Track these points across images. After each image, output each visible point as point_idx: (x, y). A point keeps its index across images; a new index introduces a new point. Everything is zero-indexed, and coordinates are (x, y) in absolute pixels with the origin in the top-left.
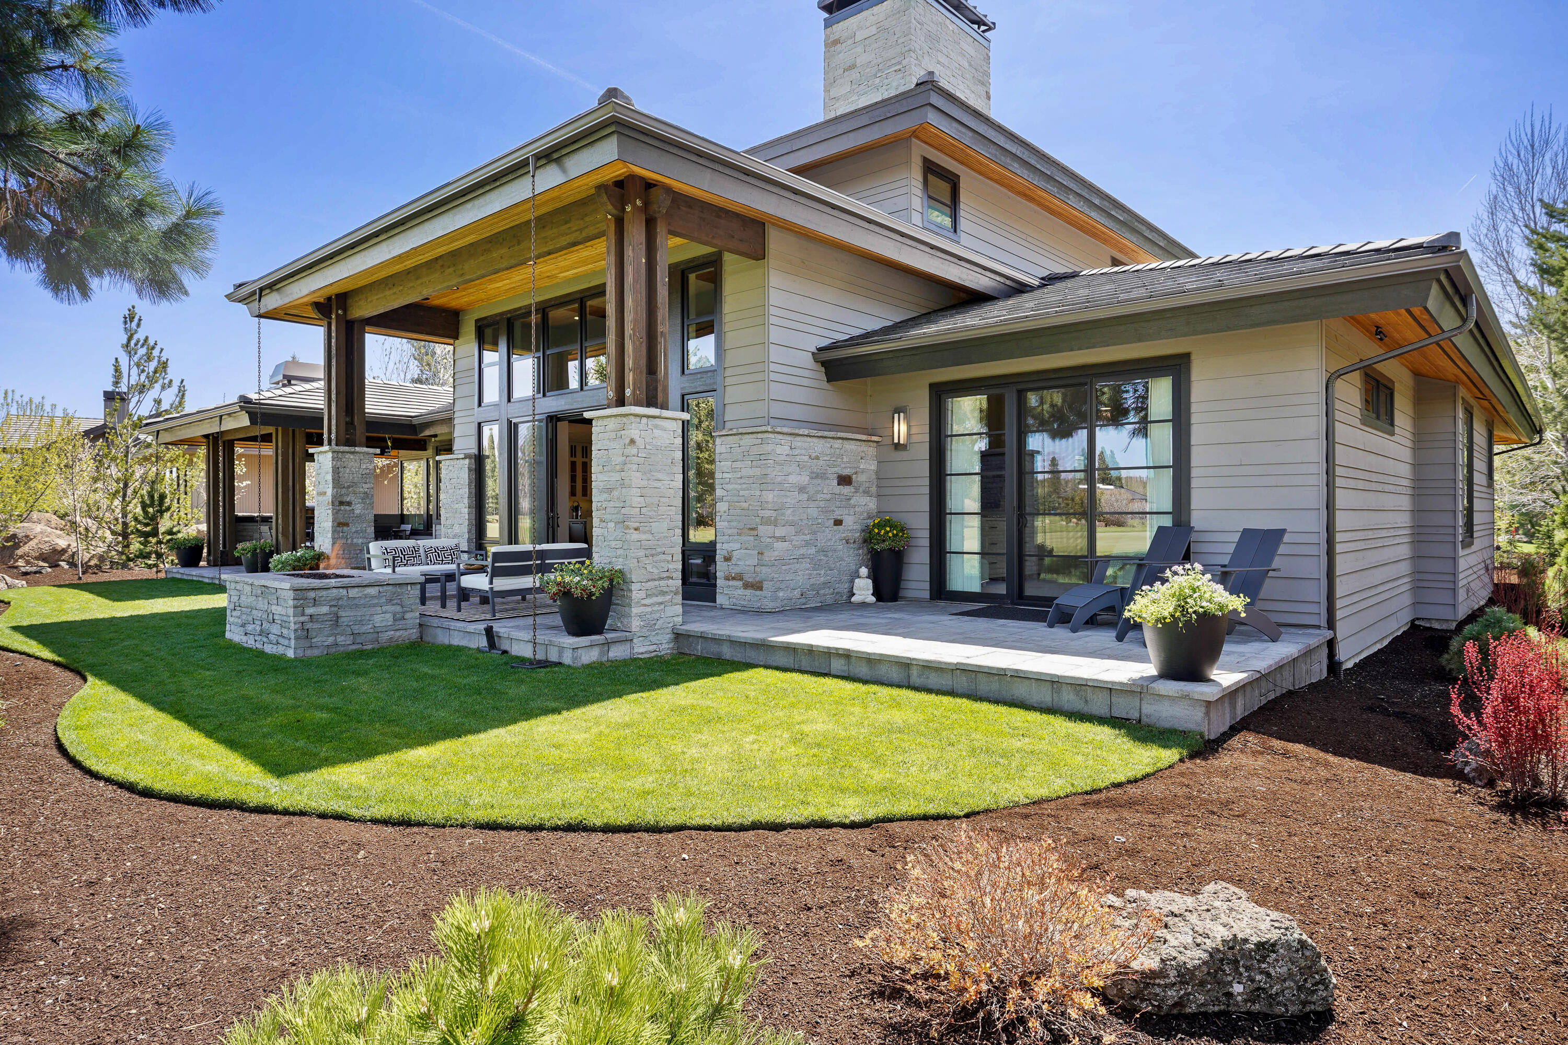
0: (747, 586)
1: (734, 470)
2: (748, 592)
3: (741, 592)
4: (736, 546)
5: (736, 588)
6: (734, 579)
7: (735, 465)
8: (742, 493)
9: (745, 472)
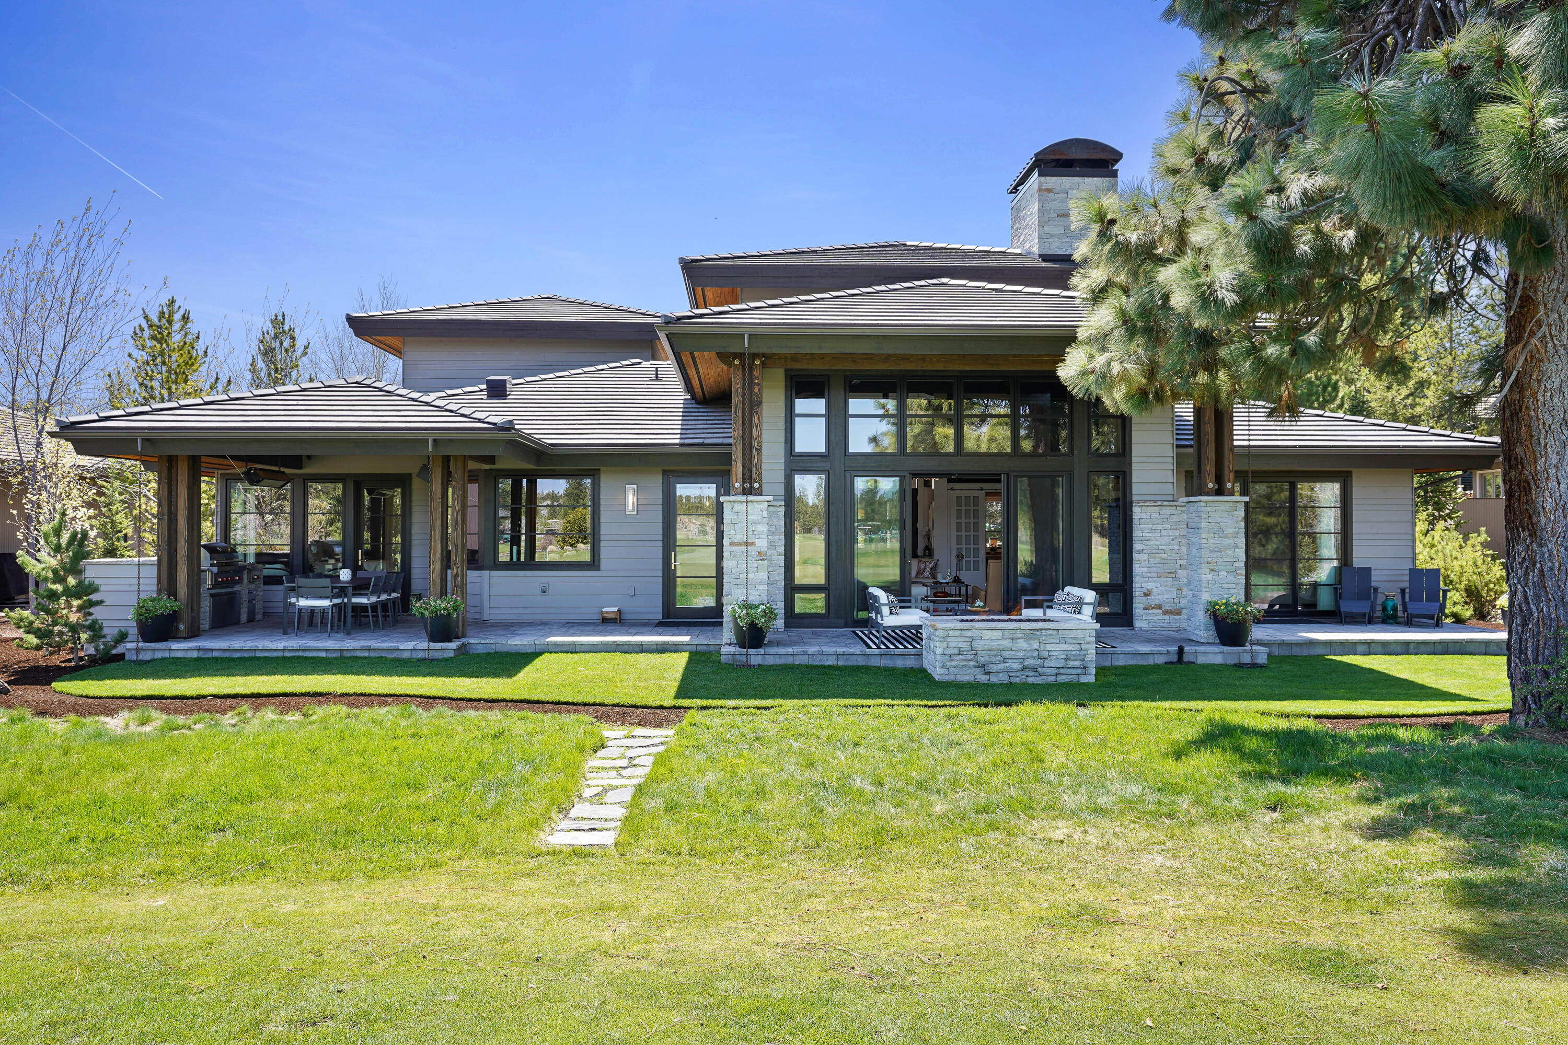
0: (1166, 613)
1: (1153, 531)
2: (1167, 617)
3: (1160, 617)
4: (1154, 585)
5: (1156, 614)
6: (1153, 608)
7: (1155, 527)
8: (1161, 547)
9: (1164, 533)
